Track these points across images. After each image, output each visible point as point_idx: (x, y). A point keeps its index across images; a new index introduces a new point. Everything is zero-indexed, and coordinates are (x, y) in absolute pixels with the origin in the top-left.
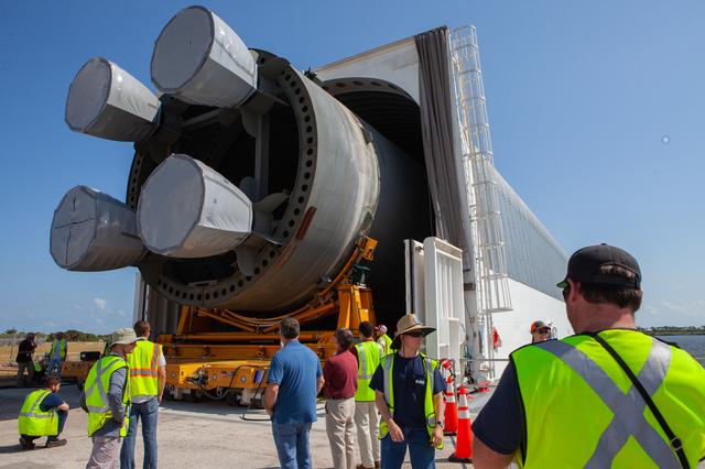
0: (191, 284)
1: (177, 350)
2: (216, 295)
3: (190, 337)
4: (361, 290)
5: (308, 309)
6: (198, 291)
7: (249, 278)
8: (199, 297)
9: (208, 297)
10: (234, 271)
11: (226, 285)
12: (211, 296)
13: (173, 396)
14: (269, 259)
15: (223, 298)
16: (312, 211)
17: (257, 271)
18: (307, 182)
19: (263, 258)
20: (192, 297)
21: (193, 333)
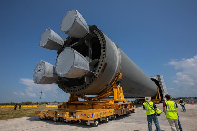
0: (71, 88)
1: (68, 106)
2: (78, 90)
3: (72, 103)
4: (119, 87)
5: (104, 94)
6: (73, 89)
7: (88, 85)
8: (74, 91)
9: (76, 91)
10: (84, 83)
11: (81, 87)
12: (77, 91)
13: (65, 121)
14: (94, 79)
15: (81, 91)
16: (106, 64)
17: (90, 83)
18: (104, 56)
19: (92, 79)
20: (72, 91)
21: (72, 102)
